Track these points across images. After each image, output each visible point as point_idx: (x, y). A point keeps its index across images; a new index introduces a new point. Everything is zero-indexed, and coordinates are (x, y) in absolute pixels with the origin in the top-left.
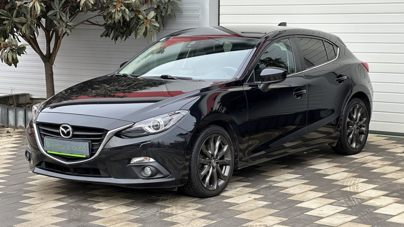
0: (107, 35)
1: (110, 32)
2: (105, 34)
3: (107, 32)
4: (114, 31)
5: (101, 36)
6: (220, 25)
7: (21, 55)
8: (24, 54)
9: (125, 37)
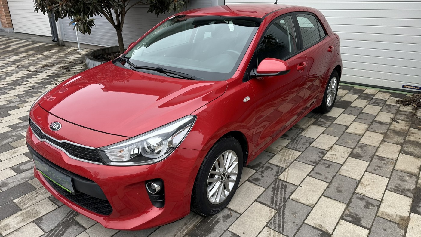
0: (152, 11)
1: (153, 9)
2: (150, 10)
3: (151, 9)
4: (156, 8)
5: (148, 12)
6: (225, 4)
7: (92, 26)
8: (94, 26)
9: (164, 12)
